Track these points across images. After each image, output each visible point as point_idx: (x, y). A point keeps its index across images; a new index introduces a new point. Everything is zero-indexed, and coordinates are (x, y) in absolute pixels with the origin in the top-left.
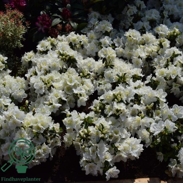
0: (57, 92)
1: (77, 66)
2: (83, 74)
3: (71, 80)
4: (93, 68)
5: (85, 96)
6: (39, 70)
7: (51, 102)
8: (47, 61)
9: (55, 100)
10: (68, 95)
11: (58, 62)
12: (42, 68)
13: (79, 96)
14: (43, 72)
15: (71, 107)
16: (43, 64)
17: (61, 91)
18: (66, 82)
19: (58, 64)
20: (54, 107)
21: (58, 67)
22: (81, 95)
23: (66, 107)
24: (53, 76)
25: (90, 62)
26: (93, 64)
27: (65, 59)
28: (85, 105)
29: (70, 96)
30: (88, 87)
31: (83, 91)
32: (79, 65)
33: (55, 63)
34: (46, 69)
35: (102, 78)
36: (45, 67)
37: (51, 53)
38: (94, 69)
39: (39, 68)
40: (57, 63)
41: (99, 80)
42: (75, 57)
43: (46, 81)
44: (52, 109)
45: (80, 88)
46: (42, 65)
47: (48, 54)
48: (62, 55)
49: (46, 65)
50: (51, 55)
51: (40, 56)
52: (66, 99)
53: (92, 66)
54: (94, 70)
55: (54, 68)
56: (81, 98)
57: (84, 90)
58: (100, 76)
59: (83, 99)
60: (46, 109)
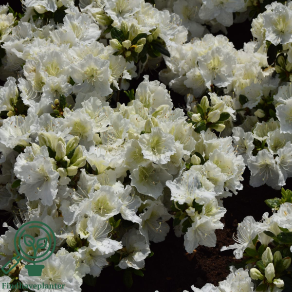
0: (104, 193)
1: (168, 64)
2: (204, 116)
3: (156, 139)
4: (229, 76)
5: (214, 210)
6: (31, 94)
7: (83, 236)
8: (64, 57)
9: (96, 225)
10: (144, 197)
11: (103, 65)
12: (43, 83)
13: (191, 211)
14: (47, 101)
15: (155, 241)
16: (47, 70)
17: (118, 187)
18: (140, 150)
19: (106, 71)
20: (94, 255)
21: (103, 84)
22: (198, 208)
23: (136, 245)
24: (86, 122)
25: (216, 55)
26: (229, 60)
27: (132, 50)
28: (211, 243)
29: (153, 204)
30: (223, 170)
31: (207, 189)
32: (175, 62)
33: (93, 66)
34: (60, 88)
35: (265, 119)
36: (56, 80)
37: (76, 22)
38: (230, 80)
39: (33, 83)
40: (103, 69)
41: (253, 125)
42: (162, 36)
43: (62, 153)
44: (85, 265)
45: (197, 179)
46: (43, 74)
47: (66, 27)
48: (121, 35)
49: (57, 75)
50: (75, 28)
51: (34, 30)
52: (138, 214)
53: (224, 69)
54: (233, 85)
55: (91, 84)
56: (199, 221)
57: (209, 183)
58: (259, 113)
59: (207, 223)
60: (62, 267)
